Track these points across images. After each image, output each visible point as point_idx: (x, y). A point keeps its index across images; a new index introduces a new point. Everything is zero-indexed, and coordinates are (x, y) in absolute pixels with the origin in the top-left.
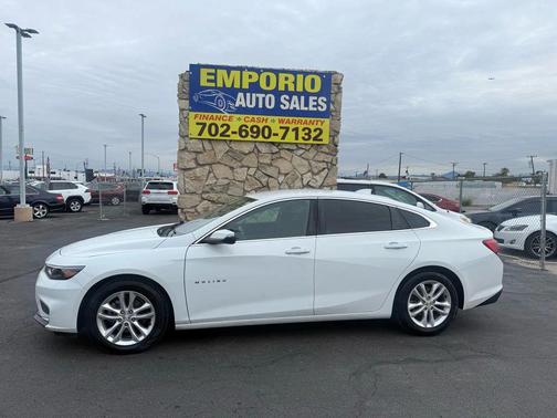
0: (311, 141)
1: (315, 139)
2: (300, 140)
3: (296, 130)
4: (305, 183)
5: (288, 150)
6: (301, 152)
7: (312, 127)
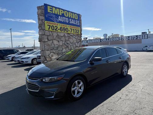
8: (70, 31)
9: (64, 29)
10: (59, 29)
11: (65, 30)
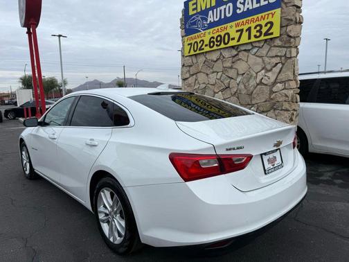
0: (262, 38)
1: (266, 34)
2: (253, 39)
3: (249, 30)
4: (258, 81)
5: (245, 50)
6: (255, 50)
7: (263, 23)
8: (236, 39)
9: (219, 39)
10: (206, 45)
11: (221, 39)
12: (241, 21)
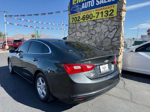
0: (108, 17)
1: (110, 15)
2: (104, 17)
3: (102, 13)
4: (106, 36)
5: (100, 22)
6: (105, 22)
7: (109, 10)
8: (96, 17)
9: (87, 16)
10: (81, 19)
12: (98, 8)
